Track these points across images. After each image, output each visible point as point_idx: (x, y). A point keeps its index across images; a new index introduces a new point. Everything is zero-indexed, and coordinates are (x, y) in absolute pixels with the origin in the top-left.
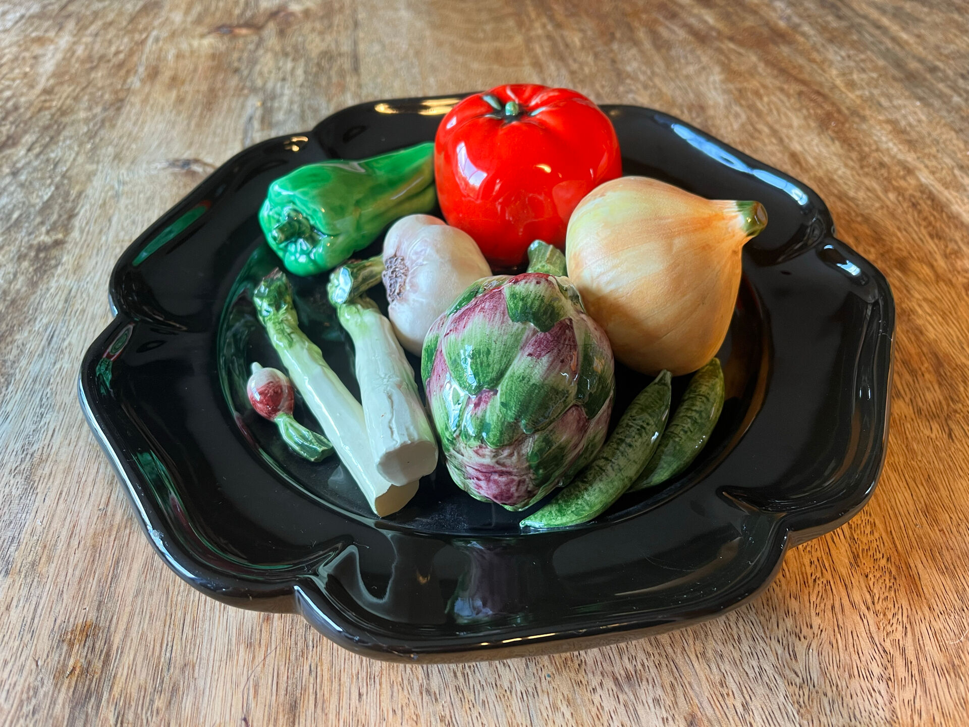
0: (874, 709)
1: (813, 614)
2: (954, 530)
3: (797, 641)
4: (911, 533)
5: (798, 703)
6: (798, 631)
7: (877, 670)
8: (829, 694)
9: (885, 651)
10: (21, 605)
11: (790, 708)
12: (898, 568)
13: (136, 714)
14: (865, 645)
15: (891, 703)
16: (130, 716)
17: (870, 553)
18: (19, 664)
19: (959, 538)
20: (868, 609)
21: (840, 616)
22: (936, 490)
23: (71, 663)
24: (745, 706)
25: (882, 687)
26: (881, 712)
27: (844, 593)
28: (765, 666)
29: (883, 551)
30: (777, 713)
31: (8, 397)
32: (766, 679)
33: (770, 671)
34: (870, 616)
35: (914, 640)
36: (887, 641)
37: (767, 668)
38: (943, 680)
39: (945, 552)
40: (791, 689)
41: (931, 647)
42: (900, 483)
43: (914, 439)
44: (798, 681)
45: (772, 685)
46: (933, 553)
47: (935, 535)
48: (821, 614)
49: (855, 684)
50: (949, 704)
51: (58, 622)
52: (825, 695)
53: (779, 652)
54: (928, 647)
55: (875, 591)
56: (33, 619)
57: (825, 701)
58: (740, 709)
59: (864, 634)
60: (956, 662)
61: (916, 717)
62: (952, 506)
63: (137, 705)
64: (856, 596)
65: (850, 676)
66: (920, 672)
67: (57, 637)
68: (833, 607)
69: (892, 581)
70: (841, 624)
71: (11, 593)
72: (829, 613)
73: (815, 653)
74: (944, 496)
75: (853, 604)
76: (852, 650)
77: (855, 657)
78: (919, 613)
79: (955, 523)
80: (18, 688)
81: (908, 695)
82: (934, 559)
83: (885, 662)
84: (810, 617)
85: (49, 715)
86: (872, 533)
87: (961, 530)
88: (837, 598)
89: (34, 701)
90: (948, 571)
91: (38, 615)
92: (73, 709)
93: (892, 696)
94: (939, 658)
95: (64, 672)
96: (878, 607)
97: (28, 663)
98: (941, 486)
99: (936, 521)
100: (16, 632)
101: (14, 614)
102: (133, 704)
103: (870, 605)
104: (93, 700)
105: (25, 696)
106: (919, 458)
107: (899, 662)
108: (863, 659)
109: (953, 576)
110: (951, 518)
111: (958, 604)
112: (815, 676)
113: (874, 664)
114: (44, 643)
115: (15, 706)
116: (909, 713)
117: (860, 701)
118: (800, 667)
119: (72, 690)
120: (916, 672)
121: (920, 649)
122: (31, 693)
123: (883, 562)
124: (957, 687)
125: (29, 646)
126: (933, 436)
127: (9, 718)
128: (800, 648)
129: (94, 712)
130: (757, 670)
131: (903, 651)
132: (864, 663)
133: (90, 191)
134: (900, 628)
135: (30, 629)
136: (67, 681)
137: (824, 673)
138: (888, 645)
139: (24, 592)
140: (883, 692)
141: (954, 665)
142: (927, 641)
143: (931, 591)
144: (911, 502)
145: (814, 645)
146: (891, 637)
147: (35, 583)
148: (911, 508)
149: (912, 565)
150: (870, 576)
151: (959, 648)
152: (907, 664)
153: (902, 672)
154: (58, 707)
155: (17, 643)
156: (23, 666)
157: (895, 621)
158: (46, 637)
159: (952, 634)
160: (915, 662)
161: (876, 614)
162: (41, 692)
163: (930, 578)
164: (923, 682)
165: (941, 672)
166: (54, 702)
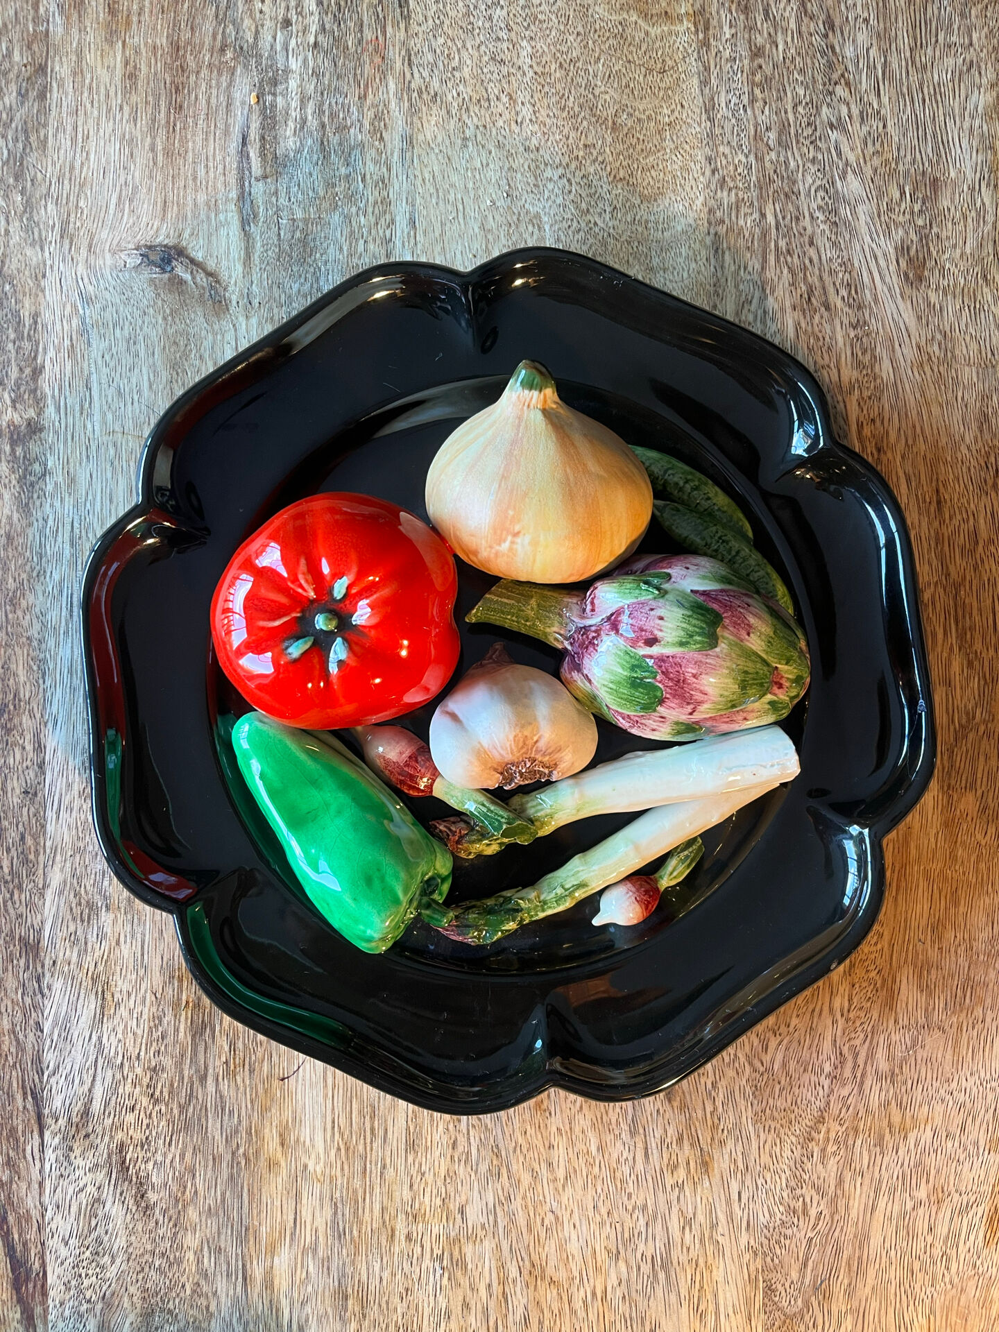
0: (813, 1099)
1: (794, 1015)
2: (953, 950)
3: (772, 1038)
4: (911, 948)
5: (756, 1086)
6: (776, 1028)
7: (827, 1068)
8: (783, 1082)
9: (841, 1054)
10: (128, 941)
11: (748, 1089)
12: (884, 980)
13: (244, 1044)
14: (827, 1045)
15: (828, 1096)
16: (240, 1045)
17: (866, 964)
18: (139, 996)
19: (953, 959)
20: (842, 1015)
21: (815, 1020)
22: (956, 904)
23: (184, 997)
24: (714, 1085)
25: (826, 1083)
26: (818, 1103)
27: (827, 1000)
28: (740, 1055)
29: (878, 963)
30: (737, 1093)
32: (737, 1065)
33: (742, 1059)
34: (841, 1022)
35: (869, 1049)
36: (847, 1045)
37: (740, 1056)
38: (879, 1085)
39: (933, 971)
40: (754, 1075)
41: (881, 1055)
42: (926, 894)
43: (963, 843)
44: (762, 1069)
45: (740, 1071)
46: (922, 969)
47: (933, 954)
48: (801, 1016)
49: (805, 1078)
50: (874, 1101)
51: (165, 959)
52: (779, 1083)
53: (755, 1044)
54: (879, 1055)
55: (855, 1000)
56: (143, 955)
57: (777, 1087)
58: (709, 1086)
59: (830, 1038)
60: (897, 1070)
61: (844, 1110)
62: (963, 924)
63: (244, 1037)
64: (837, 1003)
65: (804, 1071)
66: (863, 1075)
67: (167, 975)
68: (813, 1011)
69: (874, 992)
70: (814, 1026)
71: (117, 929)
72: (808, 1015)
73: (784, 1048)
74: (961, 912)
75: (831, 1010)
76: (814, 1049)
77: (815, 1055)
78: (885, 1024)
79: (957, 943)
80: (145, 1016)
81: (845, 1092)
82: (920, 976)
83: (837, 1062)
84: (791, 1017)
85: (176, 1042)
86: (876, 944)
87: (959, 952)
88: (820, 1003)
89: (160, 1029)
90: (927, 989)
91: (146, 952)
92: (193, 1037)
93: (833, 1091)
94: (884, 1066)
95: (179, 1005)
96: (851, 1015)
97: (148, 995)
98: (963, 902)
99: (940, 939)
100: (131, 967)
101: (125, 950)
102: (241, 1035)
103: (846, 1010)
104: (208, 1030)
105: (152, 1024)
106: (957, 867)
107: (849, 1064)
108: (820, 1058)
109: (930, 994)
110: (956, 937)
111: (922, 1021)
112: (776, 1067)
113: (828, 1063)
114: (157, 979)
115: (146, 1031)
116: (840, 1106)
117: (805, 1091)
118: (767, 1059)
119: (189, 1021)
120: (859, 1075)
121: (871, 1055)
122: (157, 1022)
123: (873, 974)
124: (888, 1091)
125: (145, 980)
126: (983, 843)
127: (144, 1041)
128: (773, 1044)
129: (211, 1041)
130: (732, 1056)
131: (856, 1056)
132: (820, 1061)
134: (862, 1036)
135: (141, 965)
136: (184, 1013)
137: (784, 1065)
138: (845, 1050)
139: (128, 928)
140: (826, 1087)
141: (893, 1074)
142: (880, 1050)
143: (904, 1005)
144: (926, 915)
145: (785, 1042)
146: (852, 1042)
147: (135, 920)
148: (923, 922)
149: (898, 980)
150: (857, 986)
151: (904, 1060)
152: (855, 1066)
153: (848, 1072)
154: (181, 1035)
155: (134, 977)
156: (144, 998)
157: (860, 1029)
158: (158, 974)
159: (904, 1047)
160: (861, 1067)
161: (847, 1021)
162: (165, 1021)
163: (908, 993)
164: (862, 1083)
165: (879, 1077)
166: (177, 1030)
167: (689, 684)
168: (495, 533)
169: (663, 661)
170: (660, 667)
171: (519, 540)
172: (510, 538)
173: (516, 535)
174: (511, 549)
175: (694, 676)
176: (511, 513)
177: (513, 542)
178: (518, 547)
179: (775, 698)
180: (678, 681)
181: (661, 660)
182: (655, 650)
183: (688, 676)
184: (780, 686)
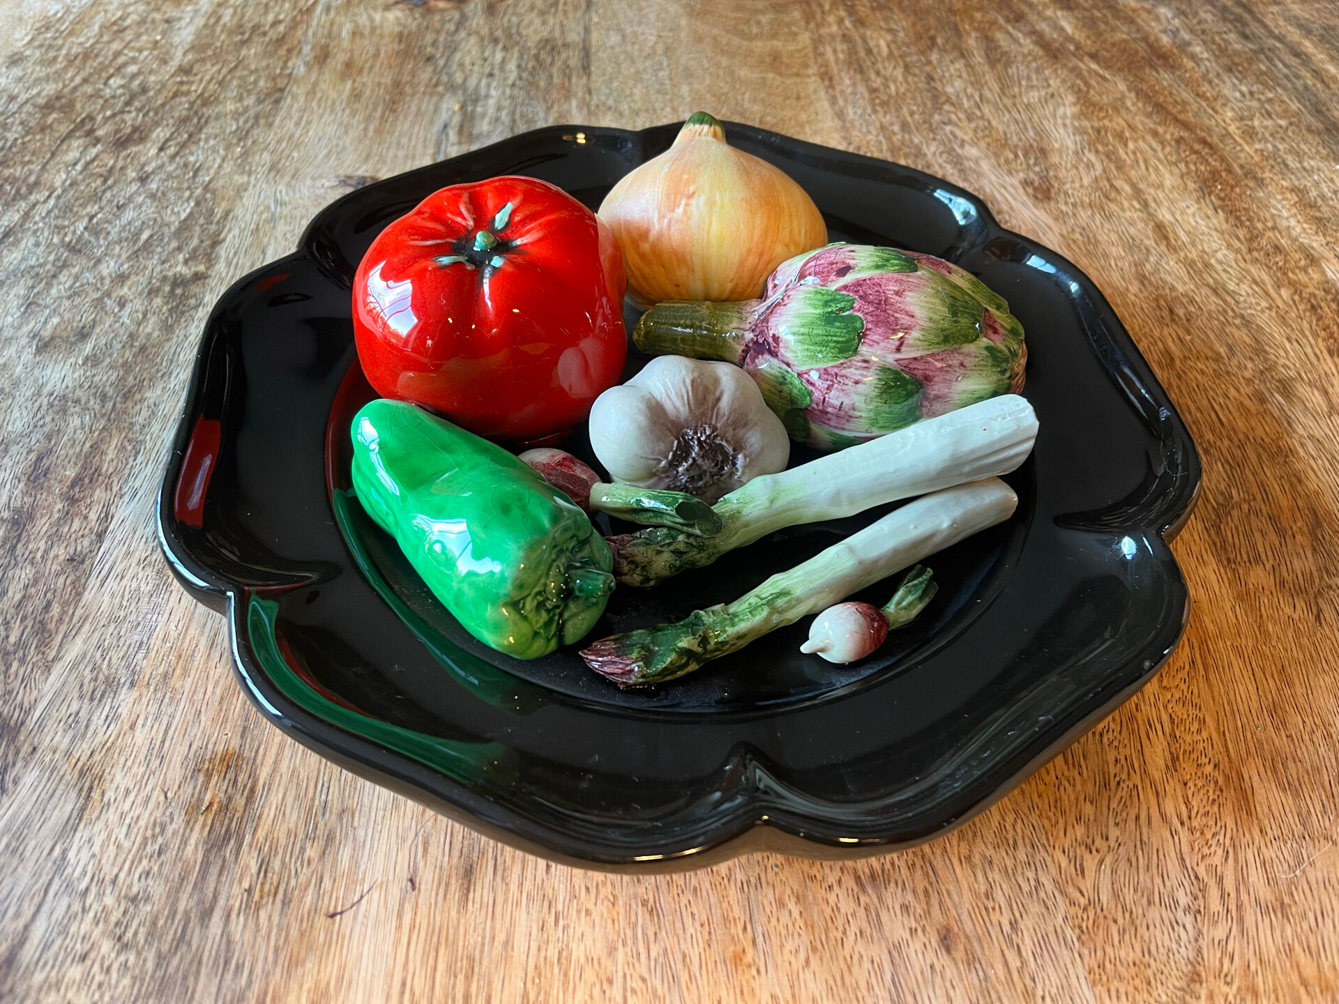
0: (1174, 946)
1: (1111, 823)
2: (1306, 738)
3: (1087, 856)
4: (1249, 736)
5: (1080, 927)
6: (1089, 841)
7: (1183, 900)
8: (1120, 921)
9: (1197, 877)
10: (149, 723)
11: (1068, 932)
12: (1227, 778)
13: (283, 862)
14: (1173, 866)
15: (1196, 940)
16: (276, 864)
17: (1194, 756)
18: (143, 794)
19: (1311, 748)
20: (1182, 824)
21: (1145, 830)
22: (1290, 685)
23: (208, 797)
24: (1014, 925)
25: (1188, 920)
26: (1183, 950)
27: (1153, 802)
28: (1043, 879)
29: (1210, 755)
30: (1052, 937)
31: (136, 470)
32: (1042, 895)
33: (1049, 886)
34: (1184, 834)
35: (1235, 868)
36: (1202, 866)
37: (1046, 882)
38: (1267, 921)
39: (1290, 764)
40: (1072, 910)
41: (1256, 878)
42: (1245, 673)
43: (1270, 617)
44: (1083, 901)
45: (1050, 903)
46: (1275, 764)
47: (1281, 742)
48: (1121, 825)
49: (1154, 913)
50: (1270, 949)
51: (194, 747)
52: (1115, 921)
53: (1063, 865)
54: (1253, 878)
55: (1194, 803)
56: (163, 742)
57: (1114, 930)
58: (1007, 927)
59: (1173, 854)
60: (1287, 900)
61: (1226, 961)
62: (1307, 707)
63: (285, 852)
64: (1169, 808)
65: (1149, 903)
66: (1239, 907)
67: (192, 766)
68: (1137, 818)
69: (1218, 792)
70: (1145, 838)
71: (137, 709)
72: (1131, 825)
73: (1108, 871)
74: (1299, 693)
75: (1163, 816)
76: (1155, 871)
77: (1158, 881)
78: (1247, 835)
79: (1308, 729)
80: (142, 823)
81: (1220, 933)
82: (1275, 770)
83: (1196, 890)
84: (1107, 826)
85: (178, 858)
86: (1199, 731)
87: (1315, 739)
88: (1144, 807)
89: (160, 840)
90: (1292, 788)
91: (168, 739)
92: (207, 852)
93: (1200, 932)
94: (1265, 893)
95: (198, 807)
96: (1195, 823)
97: (155, 794)
98: (1297, 681)
99: (1284, 724)
100: (141, 757)
101: (140, 735)
102: (281, 851)
103: (1185, 819)
104: (232, 842)
105: (149, 833)
106: (1274, 643)
107: (1214, 893)
108: (1167, 883)
109: (1296, 795)
110: (1304, 722)
111: (1298, 830)
112: (1104, 899)
113: (1181, 891)
114: (175, 772)
115: (137, 843)
116: (1219, 955)
117: (1158, 933)
118: (1087, 884)
119: (207, 829)
120: (1233, 907)
121: (1242, 880)
122: (158, 830)
123: (1209, 769)
124: (1283, 931)
125: (157, 774)
126: (1296, 617)
127: (130, 857)
128: (1090, 862)
129: (233, 858)
130: (1033, 883)
131: (1220, 881)
132: (1169, 889)
133: (239, 211)
134: (1220, 851)
135: (158, 753)
136: (201, 819)
137: (1116, 895)
138: (1201, 871)
139: (153, 709)
140: (1189, 927)
141: (1282, 904)
142: (1252, 870)
143: (1266, 810)
144: (1254, 697)
145: (1108, 861)
146: (1208, 861)
147: (167, 700)
148: (1254, 705)
149: (1246, 776)
150: (1190, 784)
151: (1292, 883)
152: (1223, 895)
153: (1215, 904)
154: (190, 849)
155: (142, 769)
156: (149, 798)
157: (1214, 842)
158: (178, 765)
159: (1286, 866)
160: (1233, 895)
161: (1192, 830)
162: (170, 830)
163: (1267, 794)
164: (1241, 920)
165: (1264, 909)
166: (184, 842)
167: (892, 304)
168: (669, 198)
169: (860, 285)
170: (857, 292)
171: (693, 202)
172: (684, 202)
173: (691, 196)
174: (685, 212)
175: (897, 293)
176: (685, 176)
177: (687, 205)
178: (693, 209)
179: (991, 343)
180: (879, 303)
181: (859, 284)
182: (849, 278)
183: (890, 294)
184: (996, 331)
